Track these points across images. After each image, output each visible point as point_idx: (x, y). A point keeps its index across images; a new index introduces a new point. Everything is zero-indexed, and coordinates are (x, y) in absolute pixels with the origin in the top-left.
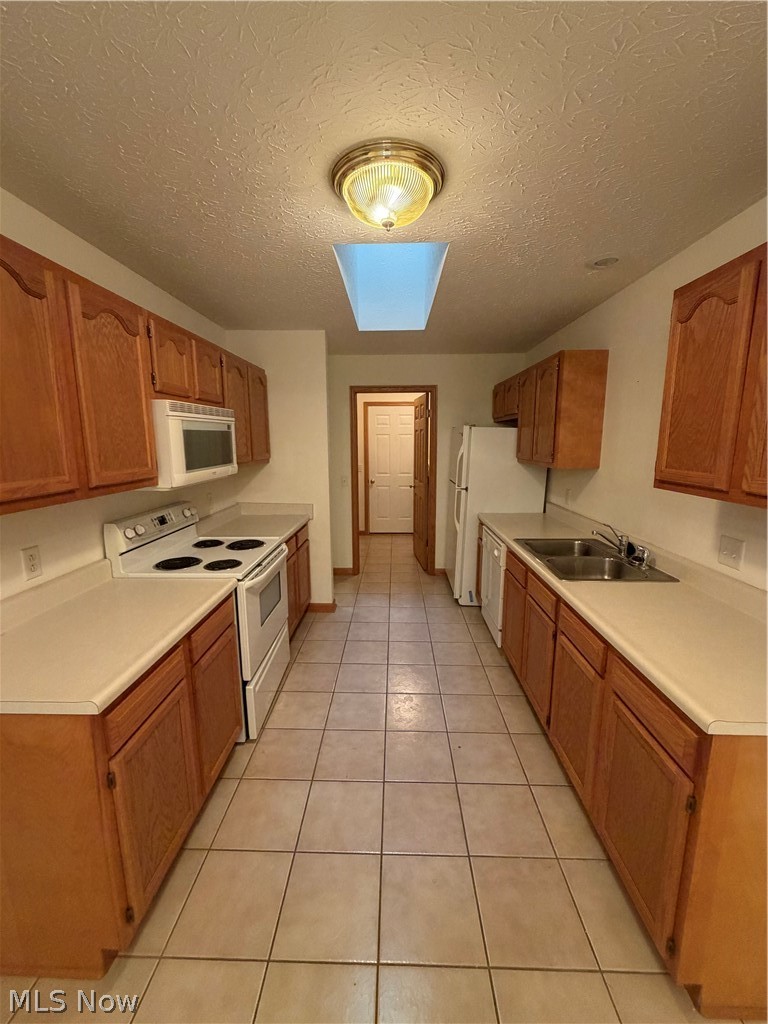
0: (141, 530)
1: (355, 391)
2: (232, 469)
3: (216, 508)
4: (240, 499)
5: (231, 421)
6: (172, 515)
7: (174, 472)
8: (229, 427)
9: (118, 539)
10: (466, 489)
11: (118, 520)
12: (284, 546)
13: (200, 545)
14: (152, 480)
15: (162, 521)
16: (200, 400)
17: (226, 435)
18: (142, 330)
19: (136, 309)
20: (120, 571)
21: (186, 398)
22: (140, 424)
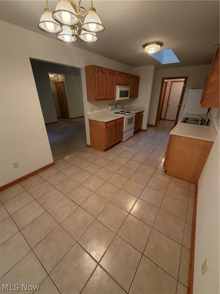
0: (113, 107)
1: (164, 79)
2: (128, 98)
3: (126, 106)
4: (131, 105)
5: (129, 89)
6: (118, 106)
7: (118, 98)
8: (128, 90)
9: (110, 108)
10: (184, 106)
11: (110, 105)
12: (135, 114)
13: (121, 112)
14: (114, 99)
15: (116, 106)
16: (124, 85)
17: (128, 91)
18: (116, 74)
19: (115, 71)
20: (109, 113)
21: (121, 85)
22: (114, 90)
